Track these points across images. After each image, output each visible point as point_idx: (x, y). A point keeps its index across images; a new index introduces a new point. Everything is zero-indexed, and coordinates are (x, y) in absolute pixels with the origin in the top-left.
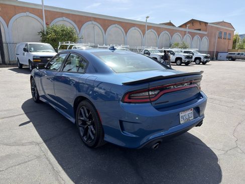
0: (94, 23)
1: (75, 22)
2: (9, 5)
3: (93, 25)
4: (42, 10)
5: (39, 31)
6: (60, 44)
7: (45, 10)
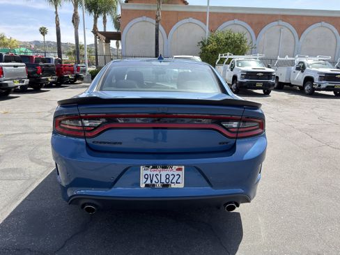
0: (281, 23)
1: (251, 24)
2: (171, 11)
3: (278, 28)
4: (206, 13)
5: (200, 41)
6: (219, 57)
7: (210, 13)
